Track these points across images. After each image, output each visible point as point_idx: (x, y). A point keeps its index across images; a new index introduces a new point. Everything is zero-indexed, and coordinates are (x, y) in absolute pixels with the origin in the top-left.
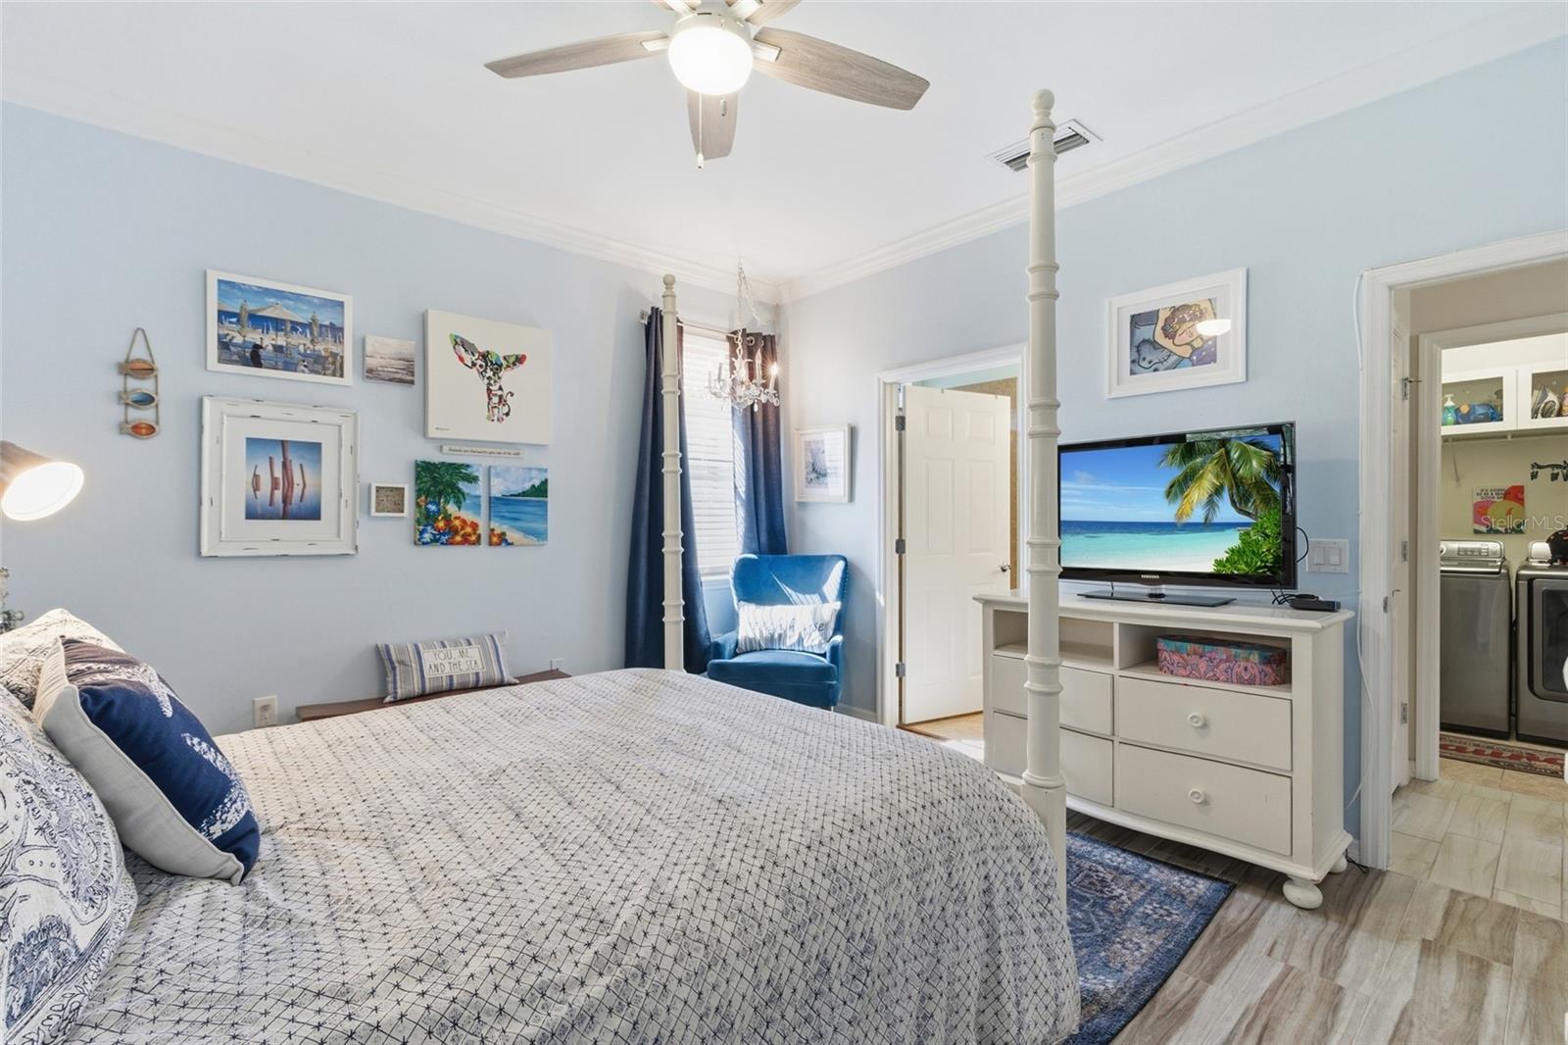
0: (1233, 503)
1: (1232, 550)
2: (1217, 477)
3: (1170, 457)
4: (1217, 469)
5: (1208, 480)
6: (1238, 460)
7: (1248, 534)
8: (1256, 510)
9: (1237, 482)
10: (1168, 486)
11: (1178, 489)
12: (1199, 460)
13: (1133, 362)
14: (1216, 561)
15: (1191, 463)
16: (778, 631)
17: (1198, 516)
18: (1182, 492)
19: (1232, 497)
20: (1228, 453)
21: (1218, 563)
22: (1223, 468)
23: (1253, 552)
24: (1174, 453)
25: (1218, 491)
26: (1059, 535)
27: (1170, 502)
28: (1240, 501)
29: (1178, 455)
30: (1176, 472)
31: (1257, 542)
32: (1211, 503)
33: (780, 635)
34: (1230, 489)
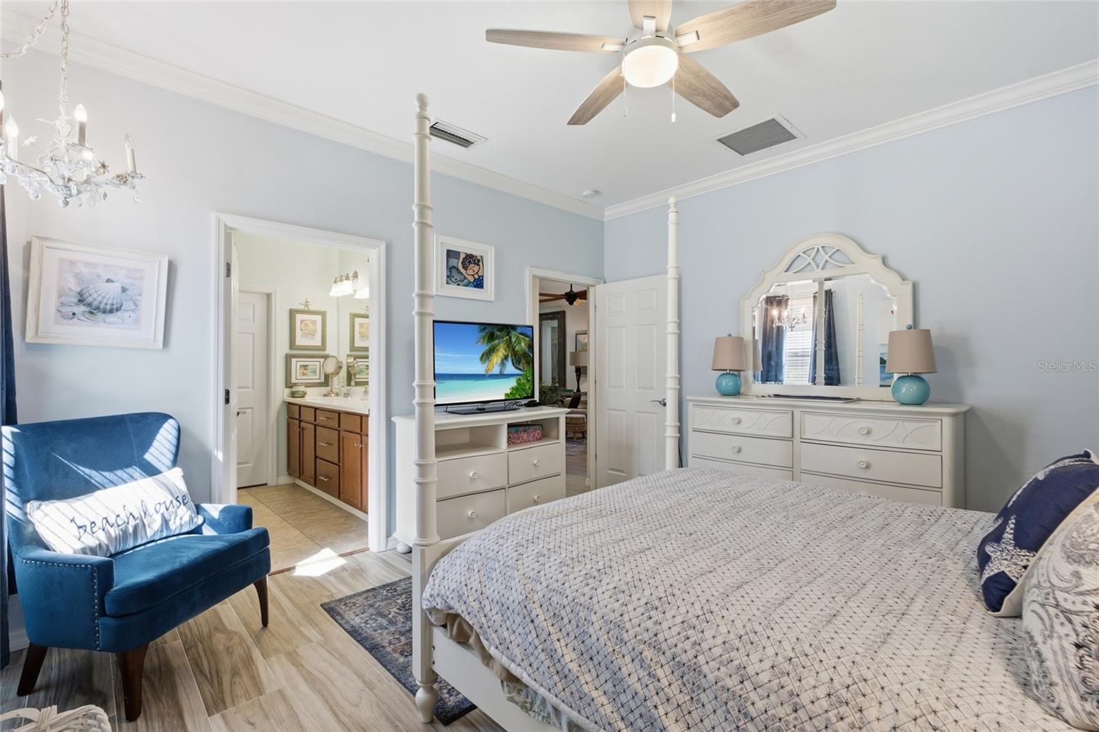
0: (513, 364)
1: (513, 388)
2: (506, 351)
3: (482, 340)
4: (506, 346)
5: (501, 352)
6: (515, 342)
7: (519, 379)
8: (523, 367)
9: (515, 353)
10: (481, 354)
11: (486, 356)
12: (497, 341)
13: (448, 277)
14: (506, 394)
15: (493, 343)
16: (132, 523)
17: (496, 370)
18: (488, 358)
19: (512, 361)
20: (510, 338)
21: (506, 395)
22: (508, 346)
23: (522, 389)
24: (484, 338)
25: (506, 358)
26: (434, 379)
27: (482, 363)
28: (516, 363)
29: (486, 338)
30: (485, 347)
31: (524, 383)
32: (503, 364)
33: (136, 528)
34: (512, 356)
